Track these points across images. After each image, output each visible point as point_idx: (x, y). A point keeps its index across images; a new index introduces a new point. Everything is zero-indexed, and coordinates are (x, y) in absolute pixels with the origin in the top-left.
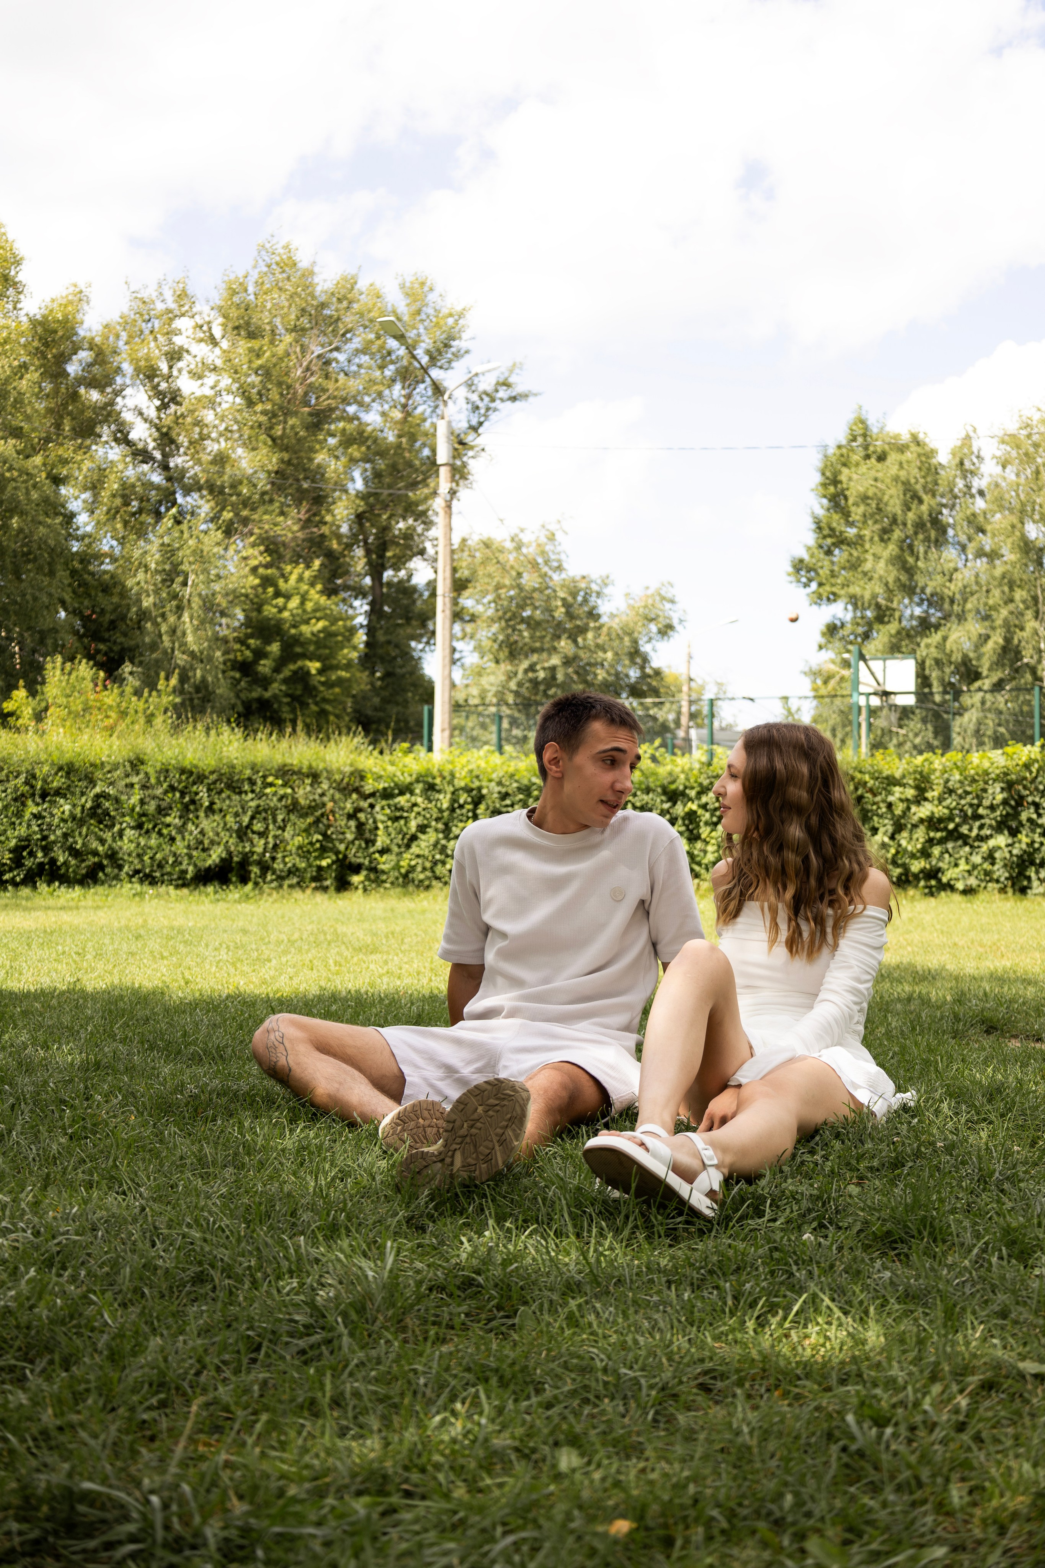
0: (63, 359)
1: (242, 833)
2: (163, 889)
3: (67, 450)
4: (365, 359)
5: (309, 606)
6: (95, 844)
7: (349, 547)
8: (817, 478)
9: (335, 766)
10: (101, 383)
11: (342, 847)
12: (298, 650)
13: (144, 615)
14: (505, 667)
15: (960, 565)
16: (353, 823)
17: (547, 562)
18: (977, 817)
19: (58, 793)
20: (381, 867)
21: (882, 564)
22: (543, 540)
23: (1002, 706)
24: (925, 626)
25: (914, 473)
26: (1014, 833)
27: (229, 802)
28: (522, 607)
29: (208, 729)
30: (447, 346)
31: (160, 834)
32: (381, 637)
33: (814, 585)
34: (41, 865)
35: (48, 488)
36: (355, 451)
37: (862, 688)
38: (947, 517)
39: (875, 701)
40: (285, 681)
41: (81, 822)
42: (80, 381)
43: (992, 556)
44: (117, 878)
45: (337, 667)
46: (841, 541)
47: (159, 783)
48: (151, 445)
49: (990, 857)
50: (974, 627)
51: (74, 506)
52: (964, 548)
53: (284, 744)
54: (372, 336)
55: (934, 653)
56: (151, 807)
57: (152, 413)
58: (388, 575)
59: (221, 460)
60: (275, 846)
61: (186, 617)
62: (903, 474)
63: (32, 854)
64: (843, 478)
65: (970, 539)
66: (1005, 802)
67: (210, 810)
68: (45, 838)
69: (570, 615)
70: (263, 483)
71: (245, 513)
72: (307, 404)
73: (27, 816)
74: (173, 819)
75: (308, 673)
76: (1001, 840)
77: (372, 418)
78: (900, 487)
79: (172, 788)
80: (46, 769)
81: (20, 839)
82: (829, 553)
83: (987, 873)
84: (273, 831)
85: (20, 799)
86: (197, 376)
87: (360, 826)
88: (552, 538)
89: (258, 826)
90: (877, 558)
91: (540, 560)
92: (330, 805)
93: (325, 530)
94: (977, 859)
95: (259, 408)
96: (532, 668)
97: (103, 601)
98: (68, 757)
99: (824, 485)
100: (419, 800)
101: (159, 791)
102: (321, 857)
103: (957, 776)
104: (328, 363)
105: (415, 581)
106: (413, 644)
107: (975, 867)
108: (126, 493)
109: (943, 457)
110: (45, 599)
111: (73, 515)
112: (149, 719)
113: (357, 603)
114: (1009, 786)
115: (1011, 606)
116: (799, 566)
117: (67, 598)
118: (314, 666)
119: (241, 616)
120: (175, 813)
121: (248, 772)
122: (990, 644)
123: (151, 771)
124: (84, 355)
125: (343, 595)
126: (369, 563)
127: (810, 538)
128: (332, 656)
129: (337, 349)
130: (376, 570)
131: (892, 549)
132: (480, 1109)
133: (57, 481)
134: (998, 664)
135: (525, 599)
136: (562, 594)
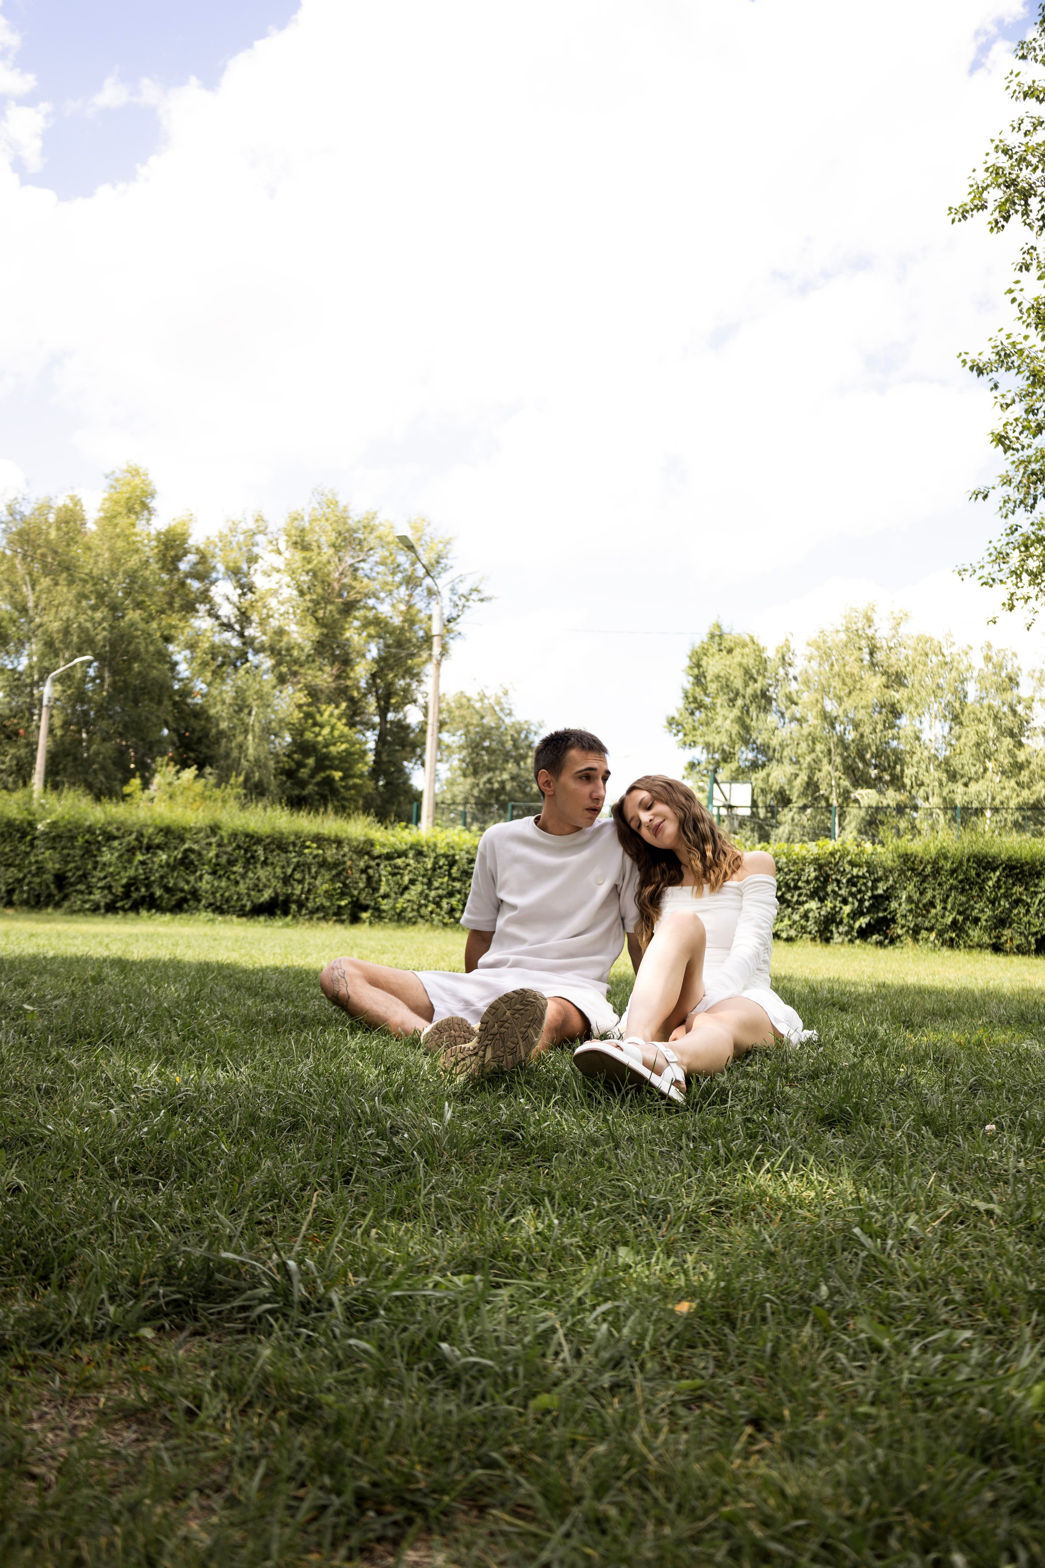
0: (178, 559)
1: (287, 880)
2: (228, 917)
3: (174, 619)
4: (381, 569)
5: (336, 733)
6: (182, 884)
7: (365, 695)
8: (687, 662)
9: (353, 836)
10: (200, 576)
11: (356, 893)
12: (327, 763)
13: (221, 733)
14: (470, 780)
15: (780, 725)
16: (364, 876)
17: (502, 710)
18: (797, 888)
19: (159, 847)
20: (383, 907)
21: (728, 722)
22: (501, 694)
23: (805, 823)
24: (755, 766)
25: (750, 662)
26: (822, 900)
27: (278, 858)
28: (483, 739)
29: (265, 808)
30: (438, 562)
31: (228, 878)
32: (385, 758)
33: (681, 735)
34: (143, 897)
35: (160, 643)
36: (372, 630)
37: (715, 803)
38: (772, 692)
39: (724, 812)
40: (318, 784)
41: (173, 868)
42: (188, 575)
43: (800, 721)
44: (197, 909)
45: (353, 776)
46: (700, 706)
47: (230, 843)
48: (233, 620)
49: (805, 916)
50: (789, 769)
51: (177, 658)
52: (783, 715)
53: (319, 819)
54: (387, 554)
55: (761, 784)
56: (223, 860)
57: (235, 599)
58: (391, 716)
59: (280, 632)
60: (309, 891)
61: (250, 737)
62: (745, 661)
63: (137, 889)
64: (703, 663)
65: (787, 708)
66: (817, 878)
67: (265, 863)
68: (147, 878)
69: (516, 746)
70: (308, 648)
71: (295, 668)
72: (340, 595)
73: (136, 863)
74: (238, 868)
75: (333, 779)
76: (813, 905)
77: (385, 609)
78: (742, 672)
79: (239, 847)
80: (151, 830)
81: (130, 878)
82: (692, 713)
83: (803, 927)
84: (308, 880)
85: (131, 851)
86: (267, 574)
87: (369, 878)
88: (506, 693)
89: (298, 876)
90: (726, 718)
91: (497, 708)
92: (349, 863)
93: (349, 683)
94: (796, 917)
95: (308, 597)
96: (489, 781)
97: (193, 722)
98: (167, 822)
99: (691, 668)
100: (412, 862)
101: (229, 849)
102: (340, 899)
103: (784, 860)
104: (356, 570)
105: (408, 721)
106: (405, 763)
107: (795, 922)
108: (214, 652)
109: (771, 653)
110: (154, 719)
111: (176, 664)
112: (224, 801)
113: (369, 734)
114: (820, 867)
115: (813, 755)
116: (671, 722)
117: (170, 719)
118: (338, 775)
119: (289, 739)
120: (240, 864)
121: (292, 838)
122: (799, 780)
123: (224, 834)
124: (192, 558)
125: (359, 727)
126: (379, 707)
127: (680, 703)
128: (351, 768)
129: (364, 561)
130: (383, 712)
131: (736, 712)
132: (508, 1013)
133: (168, 639)
134: (804, 794)
135: (487, 733)
136: (512, 732)
